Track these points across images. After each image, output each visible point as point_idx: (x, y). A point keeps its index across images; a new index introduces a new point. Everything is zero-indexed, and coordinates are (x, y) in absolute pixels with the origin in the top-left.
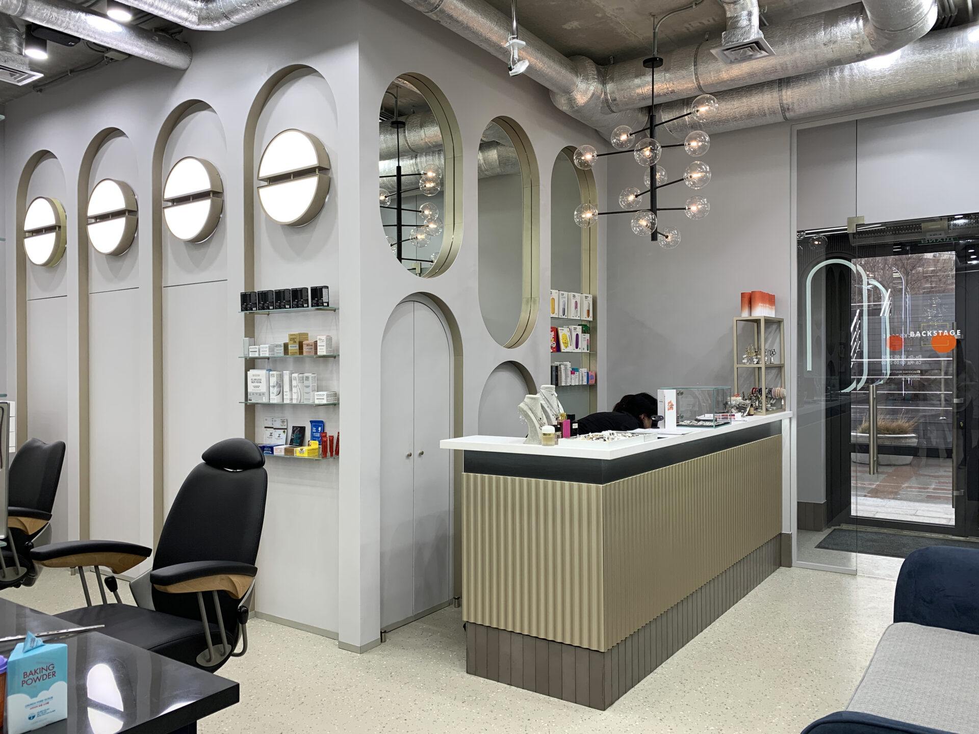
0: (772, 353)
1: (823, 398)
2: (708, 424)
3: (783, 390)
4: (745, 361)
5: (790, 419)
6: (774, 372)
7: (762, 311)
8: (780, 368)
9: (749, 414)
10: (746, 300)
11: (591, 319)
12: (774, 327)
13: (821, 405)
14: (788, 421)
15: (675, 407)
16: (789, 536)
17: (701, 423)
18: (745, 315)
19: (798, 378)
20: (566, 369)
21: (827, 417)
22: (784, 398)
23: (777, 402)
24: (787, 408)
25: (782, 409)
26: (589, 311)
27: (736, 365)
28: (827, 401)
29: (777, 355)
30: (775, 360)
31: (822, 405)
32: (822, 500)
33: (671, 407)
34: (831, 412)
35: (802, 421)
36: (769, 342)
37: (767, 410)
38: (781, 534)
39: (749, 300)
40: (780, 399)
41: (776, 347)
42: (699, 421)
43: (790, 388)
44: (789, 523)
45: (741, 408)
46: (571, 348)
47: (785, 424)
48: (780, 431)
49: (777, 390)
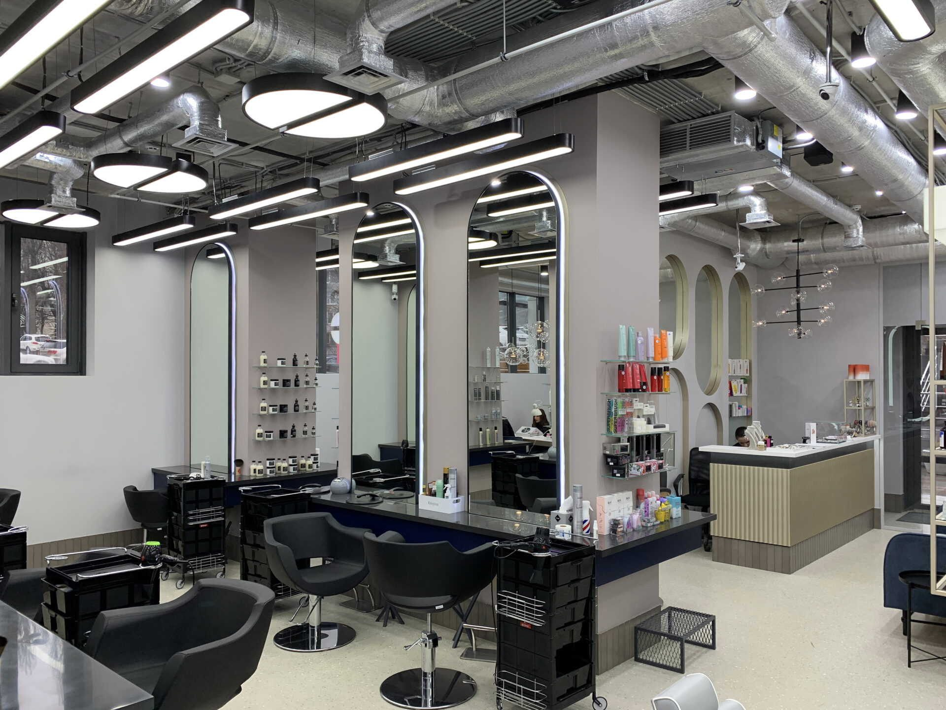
0: (868, 400)
1: (901, 426)
2: (833, 441)
3: (874, 422)
4: (851, 405)
5: (879, 439)
6: (869, 411)
7: (862, 376)
8: (873, 409)
9: (854, 437)
10: (852, 369)
11: (748, 375)
12: (869, 383)
13: (899, 430)
14: (878, 440)
15: (815, 432)
16: (879, 510)
17: (829, 441)
18: (851, 378)
19: (884, 412)
20: (735, 406)
21: (904, 438)
22: (875, 427)
23: (871, 430)
24: (877, 432)
25: (874, 433)
26: (747, 370)
27: (846, 408)
28: (904, 428)
29: (871, 401)
30: (869, 404)
31: (901, 431)
32: (901, 492)
33: (814, 433)
34: (906, 436)
35: (887, 440)
36: (866, 392)
37: (865, 434)
38: (873, 509)
39: (854, 369)
40: (873, 427)
41: (870, 396)
42: (827, 440)
43: (879, 420)
44: (879, 503)
45: (850, 433)
46: (738, 394)
47: (876, 443)
48: (873, 447)
49: (871, 422)
